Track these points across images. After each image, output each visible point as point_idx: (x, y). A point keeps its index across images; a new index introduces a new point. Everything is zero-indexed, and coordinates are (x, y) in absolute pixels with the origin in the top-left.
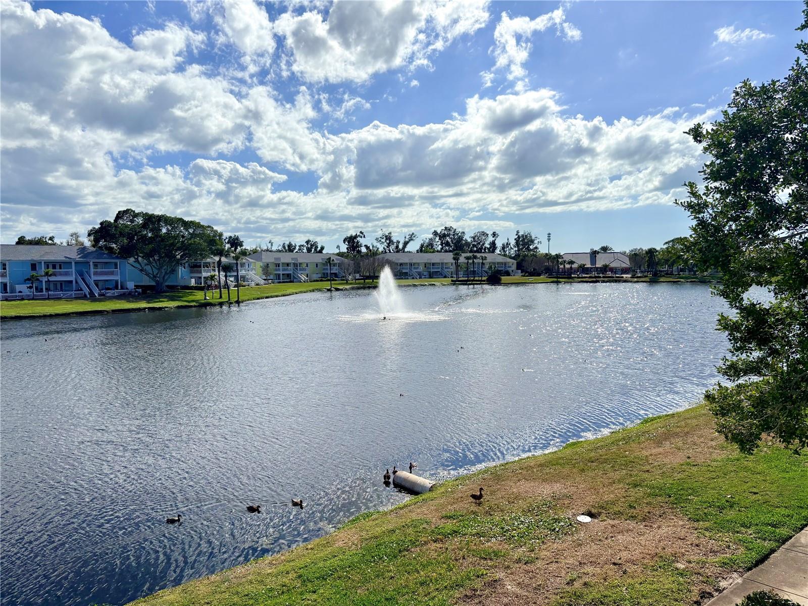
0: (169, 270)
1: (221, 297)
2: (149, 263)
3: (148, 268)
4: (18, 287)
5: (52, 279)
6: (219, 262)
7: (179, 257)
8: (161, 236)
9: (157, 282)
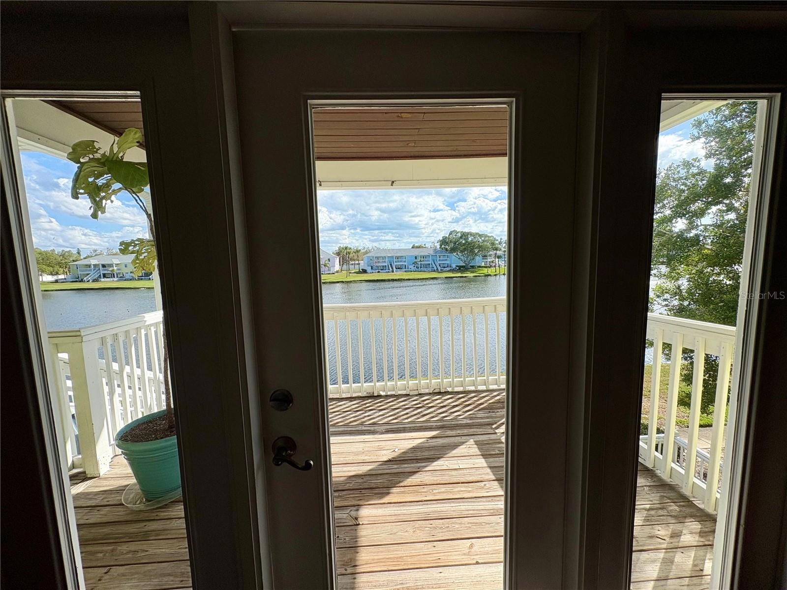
0: (472, 258)
1: (496, 272)
2: (463, 255)
3: (462, 257)
4: (410, 267)
5: (422, 263)
6: (496, 254)
7: (476, 252)
8: (468, 242)
9: (466, 264)
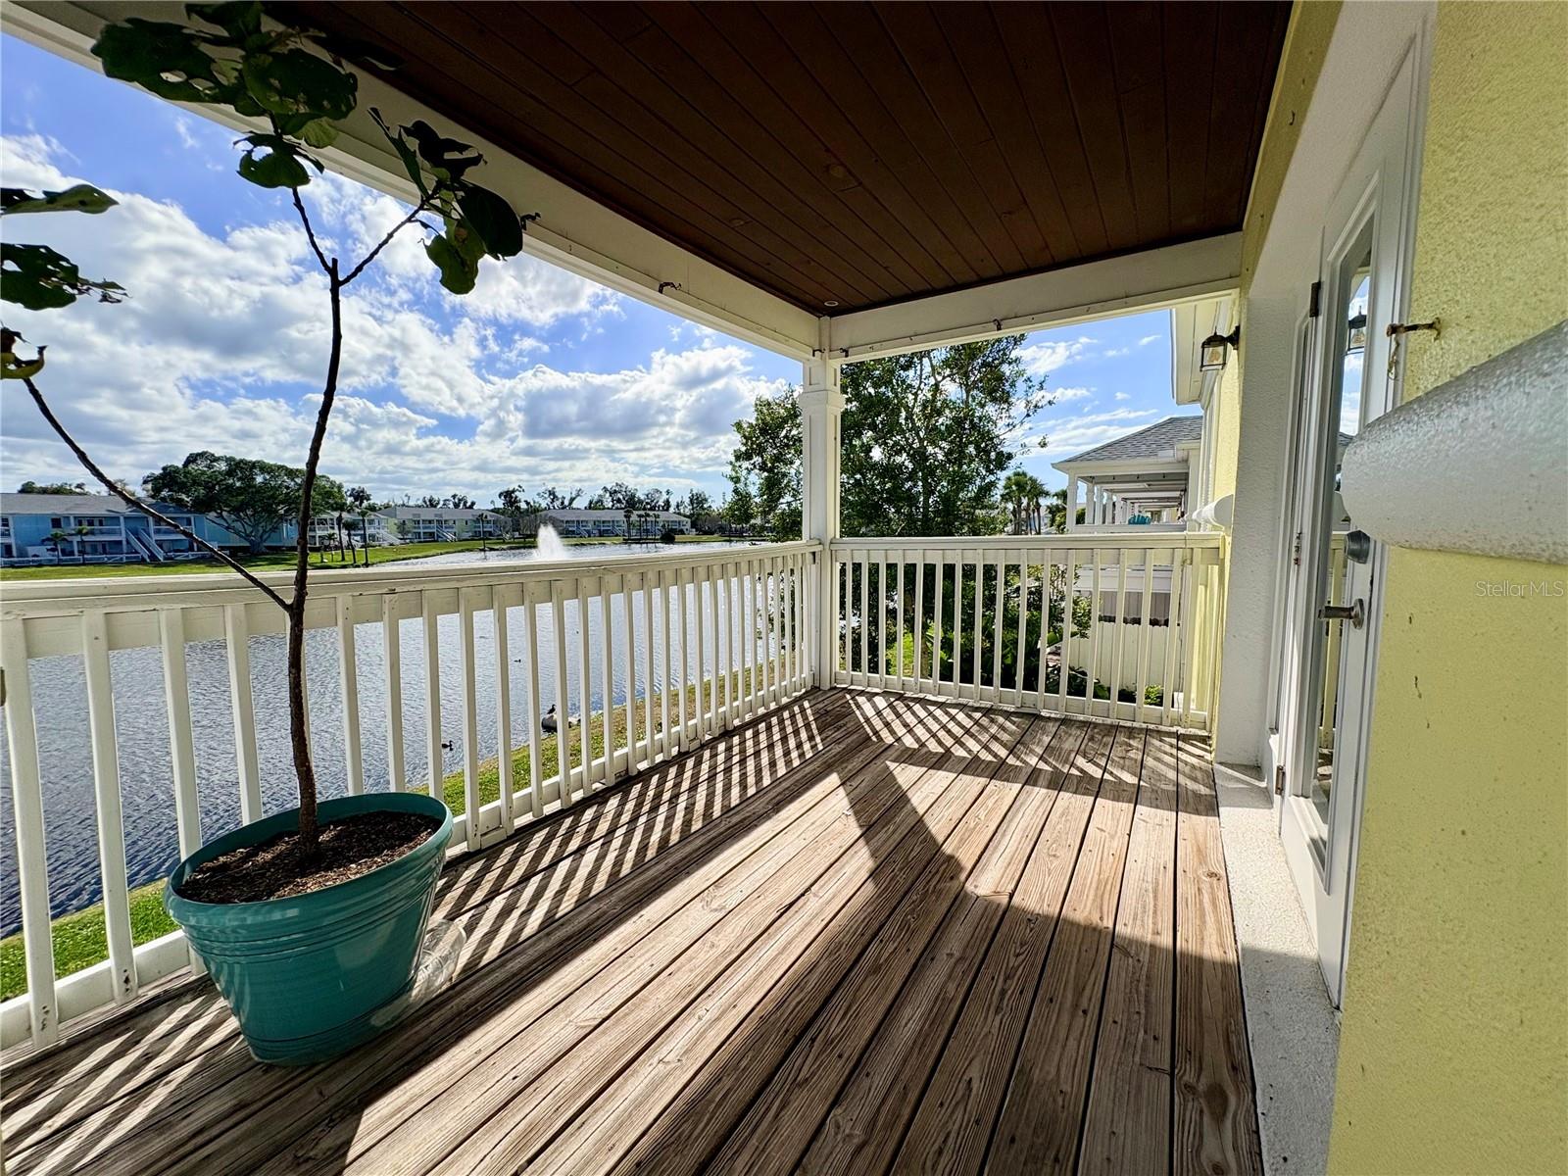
0: (269, 527)
1: (343, 559)
2: (239, 519)
3: (238, 525)
4: (31, 550)
5: (85, 538)
6: (340, 519)
7: (282, 512)
8: (255, 486)
9: (251, 542)
